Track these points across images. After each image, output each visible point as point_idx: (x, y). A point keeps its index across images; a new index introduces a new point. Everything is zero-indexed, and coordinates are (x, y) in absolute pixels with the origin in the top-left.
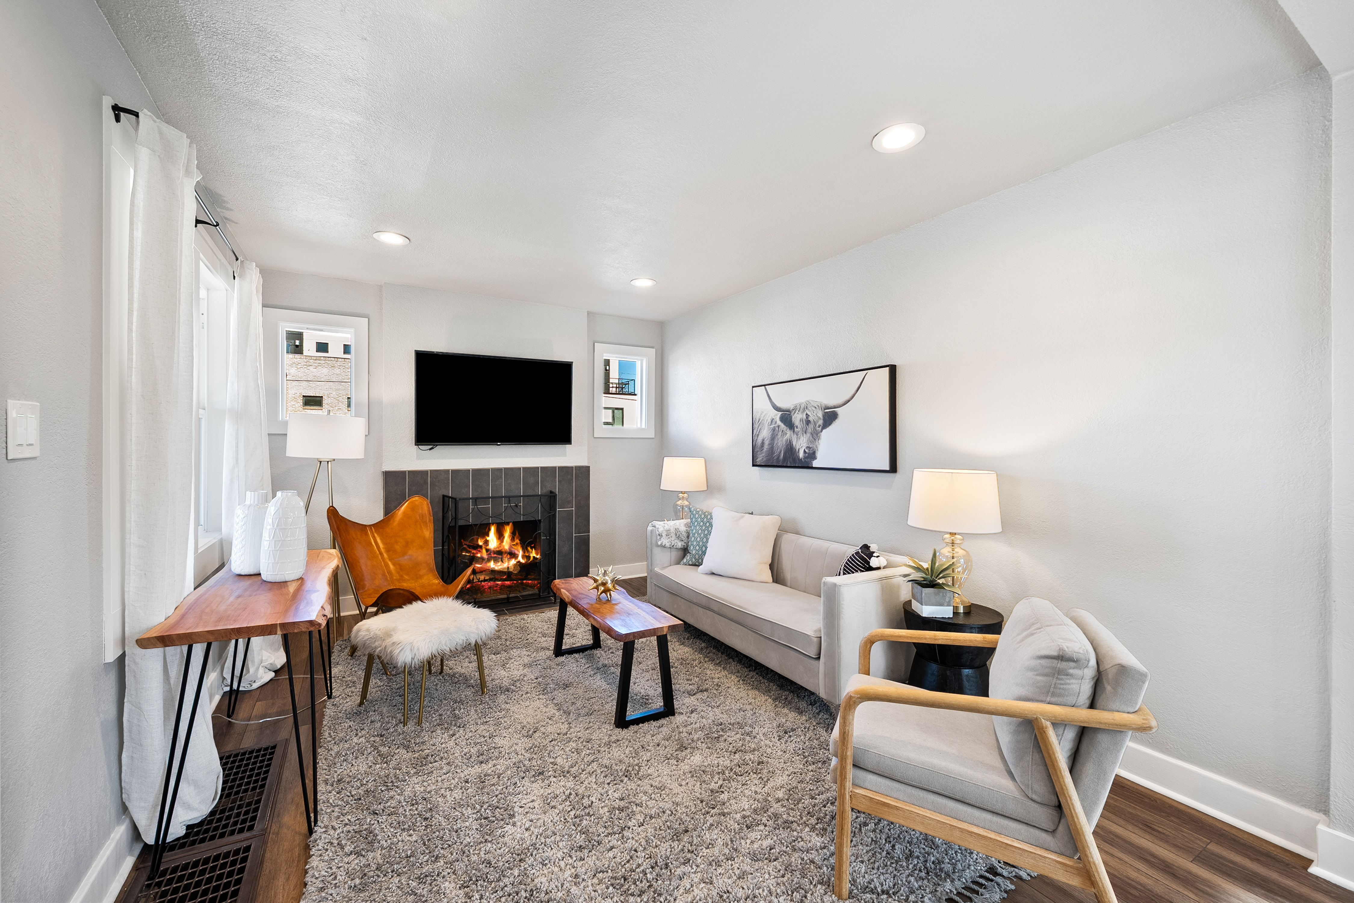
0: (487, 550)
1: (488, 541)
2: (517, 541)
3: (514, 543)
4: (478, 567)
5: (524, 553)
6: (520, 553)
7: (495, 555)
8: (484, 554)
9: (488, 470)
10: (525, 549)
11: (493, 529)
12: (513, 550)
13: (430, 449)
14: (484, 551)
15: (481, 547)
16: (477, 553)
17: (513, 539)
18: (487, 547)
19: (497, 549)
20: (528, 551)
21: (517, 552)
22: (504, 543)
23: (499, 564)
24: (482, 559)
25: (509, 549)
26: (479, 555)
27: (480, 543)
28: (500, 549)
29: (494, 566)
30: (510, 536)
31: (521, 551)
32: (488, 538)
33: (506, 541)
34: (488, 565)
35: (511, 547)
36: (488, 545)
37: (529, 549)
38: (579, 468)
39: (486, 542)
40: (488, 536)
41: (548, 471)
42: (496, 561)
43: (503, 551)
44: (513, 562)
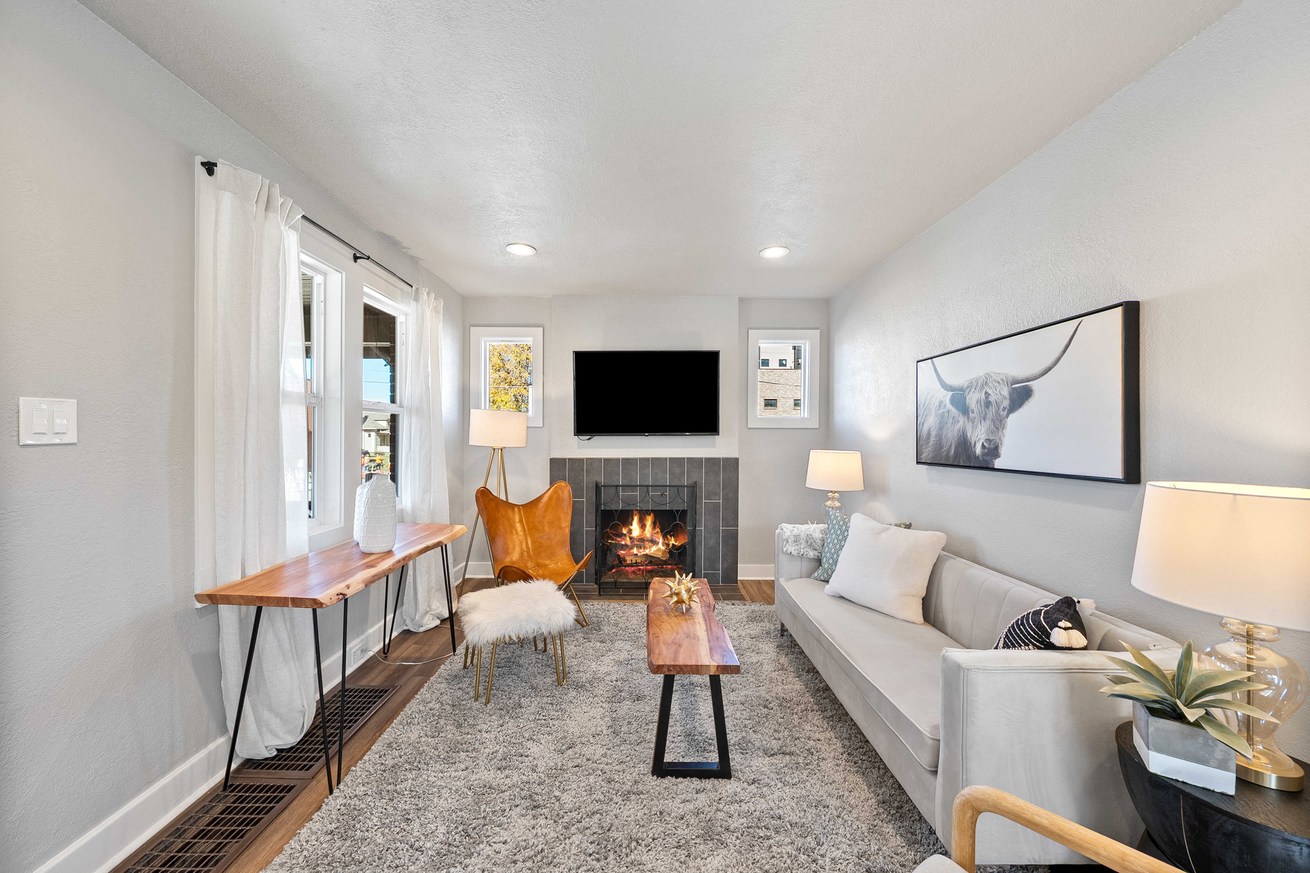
0: (631, 538)
1: (631, 530)
2: (658, 530)
3: (655, 532)
4: (622, 554)
5: (664, 540)
6: (661, 540)
7: (638, 543)
8: (628, 541)
9: (636, 459)
10: (665, 537)
11: (636, 519)
12: (654, 537)
13: (588, 439)
14: (628, 539)
15: (625, 535)
16: (622, 541)
17: (654, 528)
18: (631, 536)
19: (640, 537)
20: (668, 539)
21: (657, 540)
22: (646, 532)
23: (642, 551)
24: (626, 545)
25: (650, 537)
26: (623, 543)
27: (625, 531)
28: (642, 537)
29: (637, 553)
30: (651, 525)
31: (661, 539)
32: (631, 527)
33: (648, 531)
34: (632, 551)
35: (652, 535)
36: (631, 533)
37: (669, 536)
38: (727, 460)
39: (630, 531)
40: (632, 525)
41: (695, 462)
42: (639, 547)
43: (645, 539)
44: (654, 548)
